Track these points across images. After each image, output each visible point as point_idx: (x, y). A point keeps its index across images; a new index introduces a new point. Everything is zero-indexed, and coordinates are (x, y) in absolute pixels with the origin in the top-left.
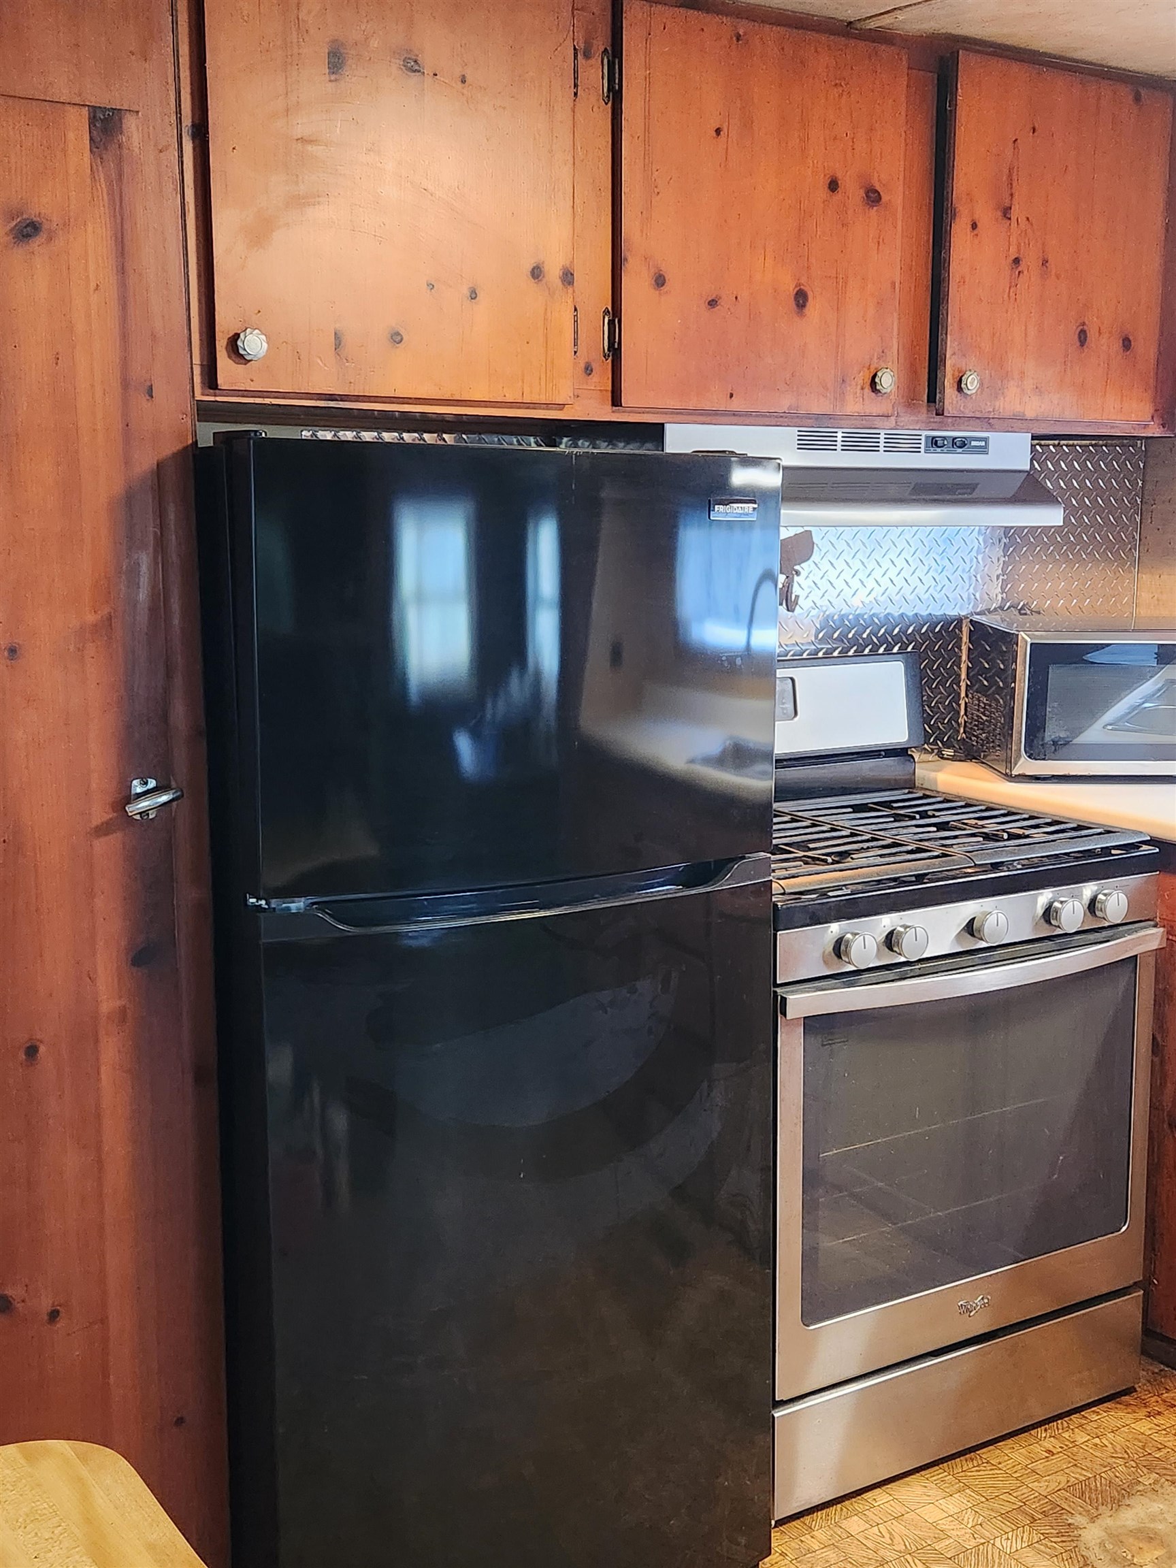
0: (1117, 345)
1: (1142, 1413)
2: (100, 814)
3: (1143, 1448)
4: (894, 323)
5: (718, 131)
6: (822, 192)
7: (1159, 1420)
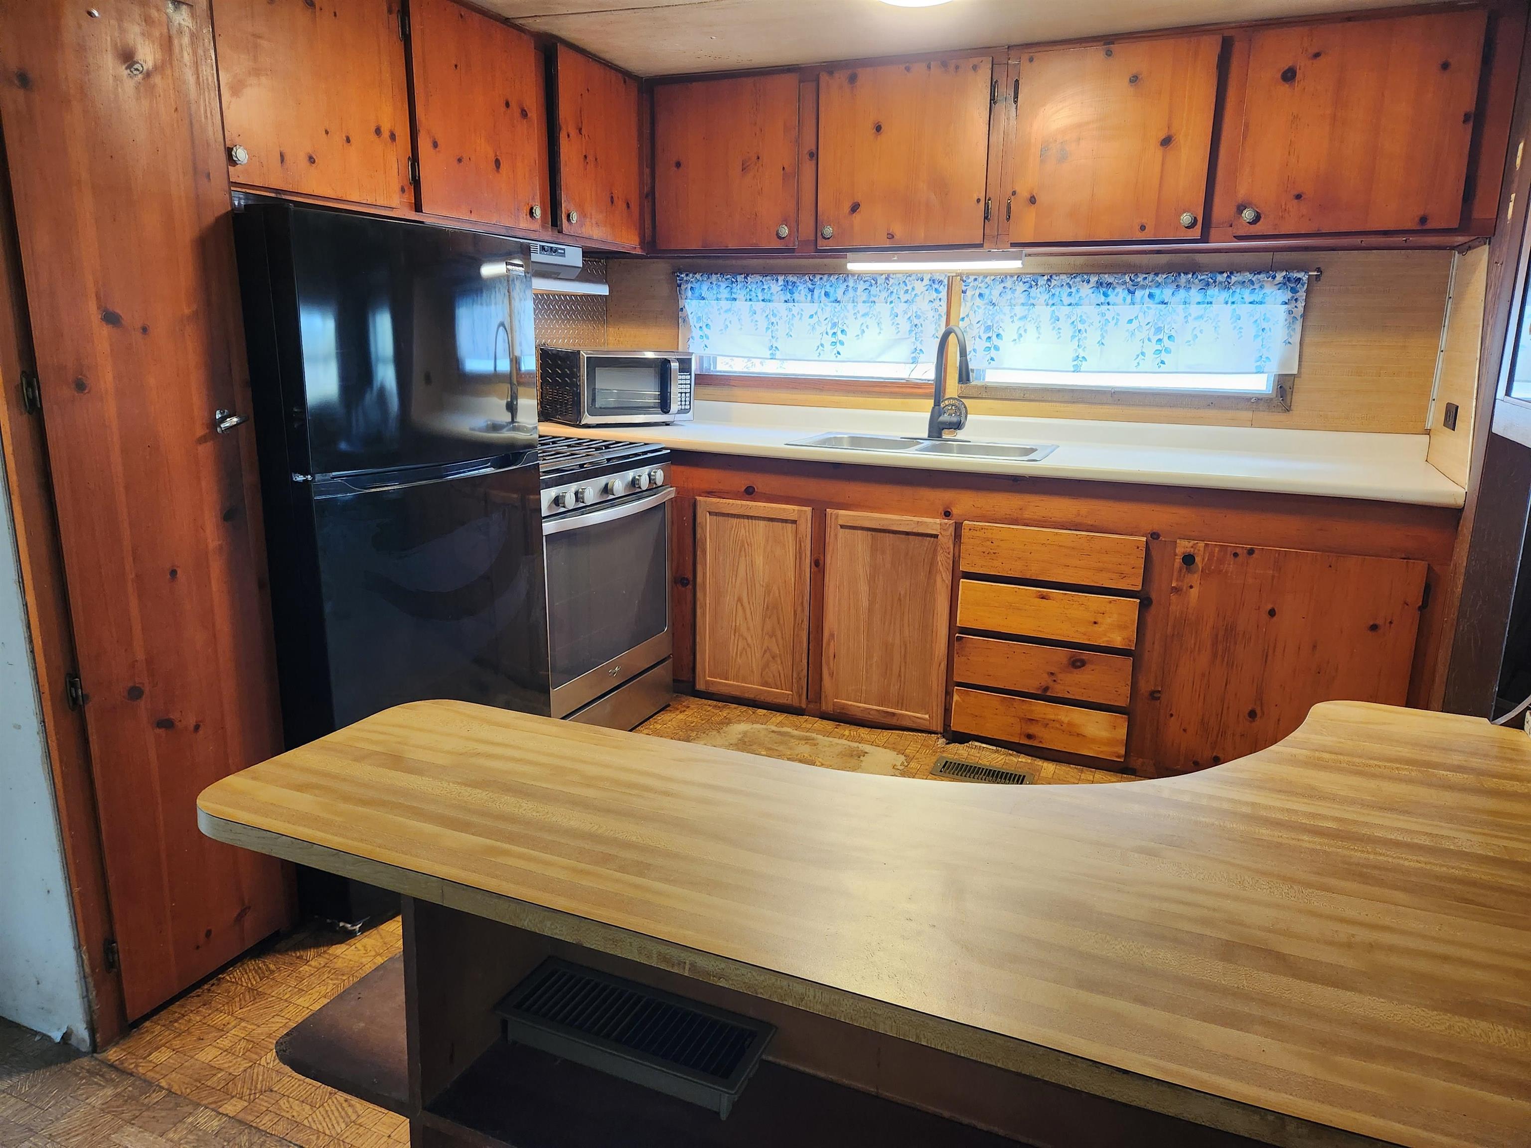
0: (625, 206)
1: (678, 712)
2: (200, 431)
3: (685, 724)
4: (537, 181)
5: (456, 66)
6: (503, 108)
7: (686, 713)
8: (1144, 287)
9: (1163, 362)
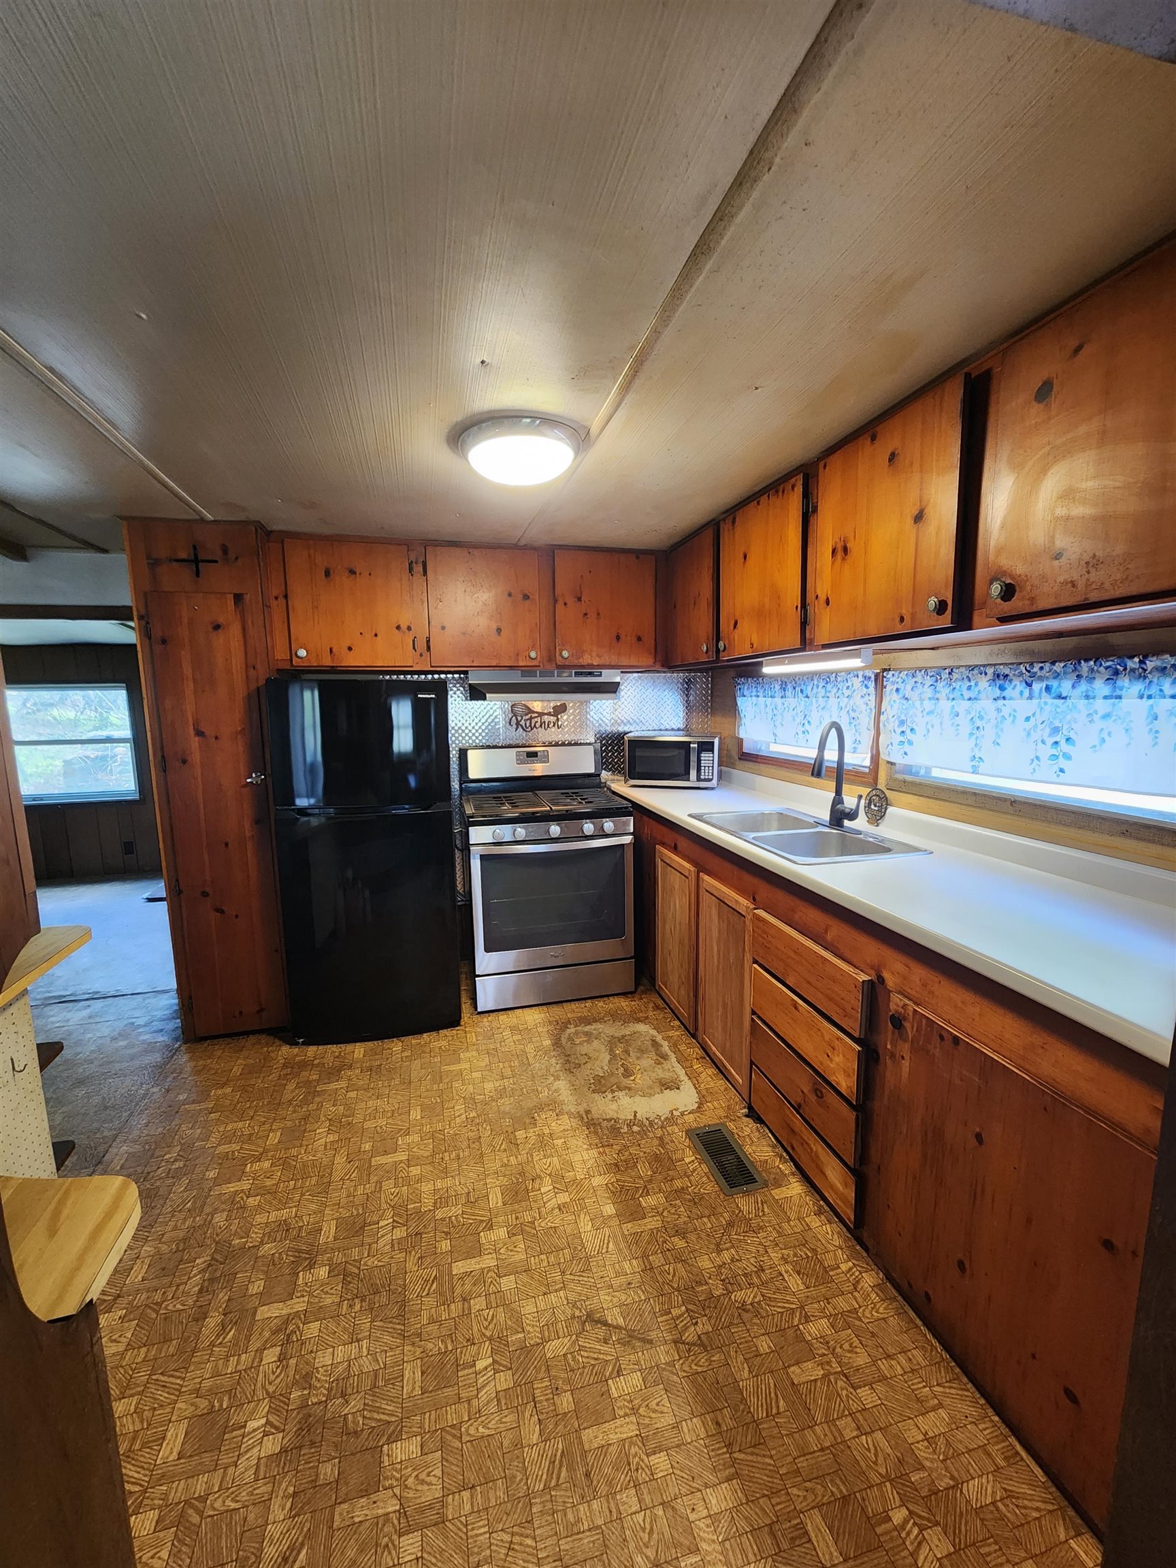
0: (635, 640)
4: (537, 636)
6: (505, 597)
8: (1041, 679)
9: (1062, 770)
